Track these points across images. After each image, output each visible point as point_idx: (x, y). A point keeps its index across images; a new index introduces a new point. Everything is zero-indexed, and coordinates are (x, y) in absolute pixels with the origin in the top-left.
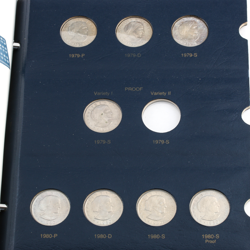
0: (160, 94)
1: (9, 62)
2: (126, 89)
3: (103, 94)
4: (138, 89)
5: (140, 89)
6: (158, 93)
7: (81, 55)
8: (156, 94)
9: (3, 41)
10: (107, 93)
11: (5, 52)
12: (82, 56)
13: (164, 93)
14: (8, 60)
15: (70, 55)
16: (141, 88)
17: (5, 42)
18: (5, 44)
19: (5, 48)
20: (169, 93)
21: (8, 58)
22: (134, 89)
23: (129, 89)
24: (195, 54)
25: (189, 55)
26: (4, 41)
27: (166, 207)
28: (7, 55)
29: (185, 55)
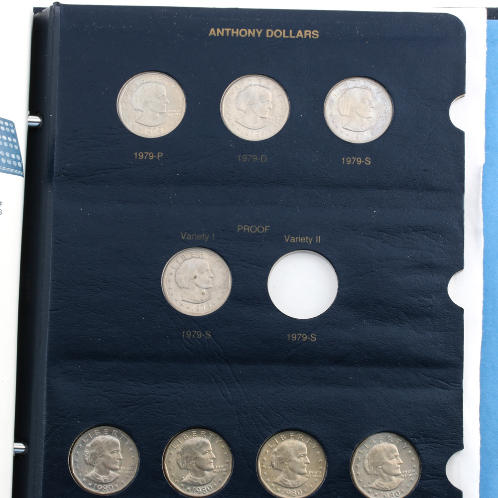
0: (302, 240)
1: (22, 164)
2: (239, 229)
3: (198, 237)
4: (261, 229)
5: (265, 229)
6: (298, 239)
7: (156, 154)
8: (294, 241)
9: (9, 127)
10: (204, 237)
11: (14, 148)
12: (158, 156)
13: (308, 239)
14: (21, 161)
15: (136, 154)
16: (267, 228)
17: (14, 128)
18: (13, 131)
19: (15, 140)
20: (318, 239)
21: (19, 158)
22: (253, 229)
23: (245, 229)
24: (367, 159)
25: (356, 161)
26: (12, 126)
27: (309, 462)
28: (18, 152)
29: (349, 160)
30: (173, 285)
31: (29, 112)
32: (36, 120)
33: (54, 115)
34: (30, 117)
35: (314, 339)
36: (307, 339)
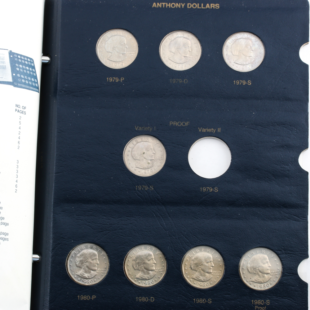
0: (209, 130)
1: (38, 85)
2: (170, 124)
3: (145, 129)
4: (184, 124)
5: (187, 124)
6: (207, 130)
7: (120, 79)
8: (204, 131)
9: (30, 62)
10: (149, 129)
11: (33, 75)
12: (121, 80)
13: (213, 130)
14: (37, 83)
15: (108, 78)
16: (188, 123)
17: (33, 62)
18: (32, 65)
19: (34, 70)
20: (219, 130)
21: (36, 81)
22: (180, 124)
23: (174, 124)
24: (249, 82)
25: (242, 83)
26: (32, 61)
27: (214, 266)
28: (36, 77)
29: (238, 82)
30: (130, 158)
31: (42, 54)
32: (47, 59)
33: (58, 55)
34: (43, 57)
35: (217, 191)
36: (212, 191)
